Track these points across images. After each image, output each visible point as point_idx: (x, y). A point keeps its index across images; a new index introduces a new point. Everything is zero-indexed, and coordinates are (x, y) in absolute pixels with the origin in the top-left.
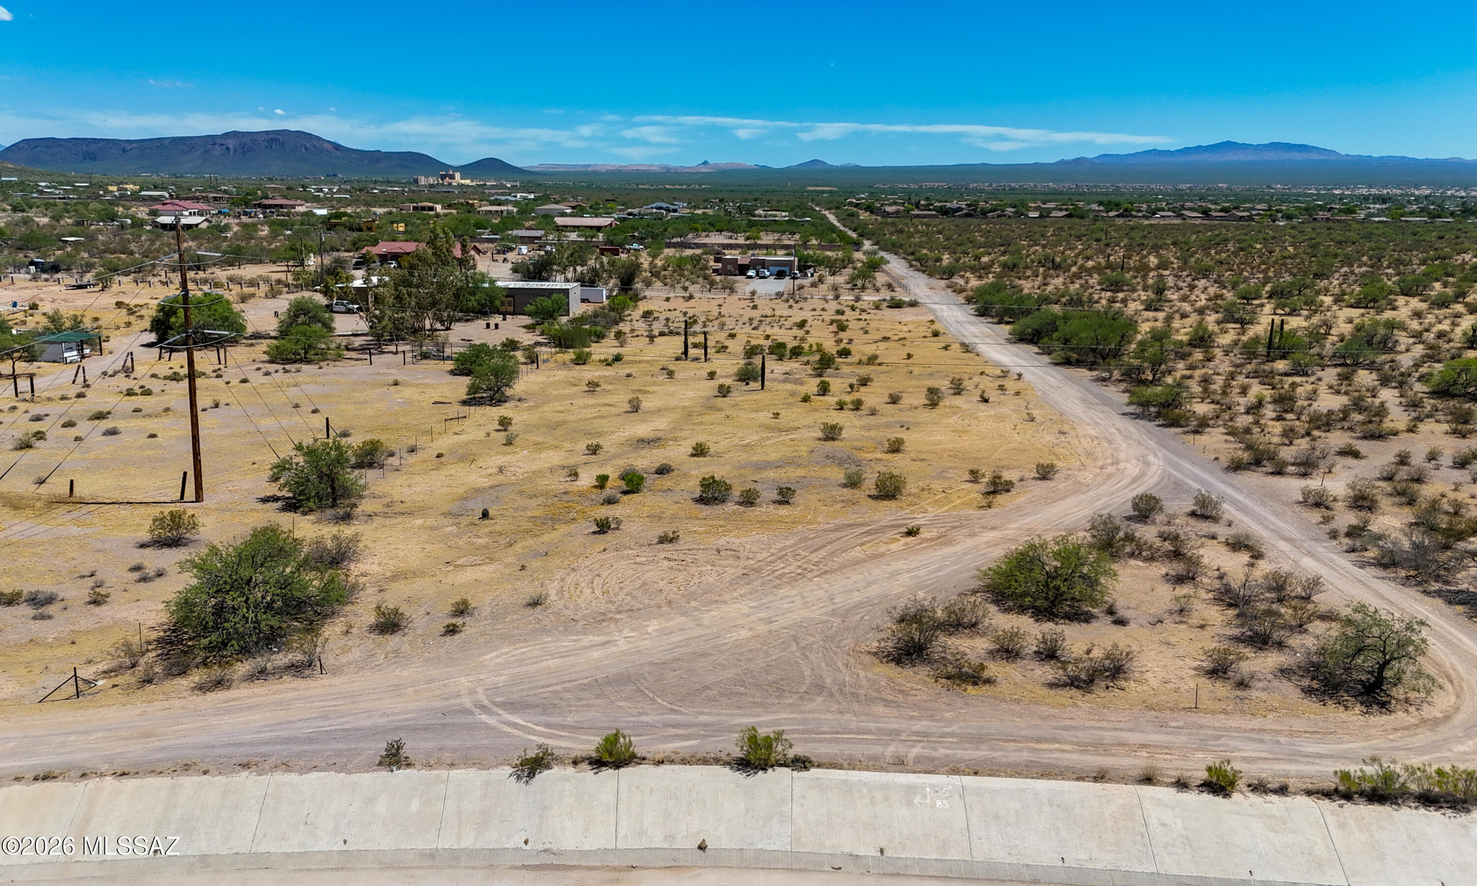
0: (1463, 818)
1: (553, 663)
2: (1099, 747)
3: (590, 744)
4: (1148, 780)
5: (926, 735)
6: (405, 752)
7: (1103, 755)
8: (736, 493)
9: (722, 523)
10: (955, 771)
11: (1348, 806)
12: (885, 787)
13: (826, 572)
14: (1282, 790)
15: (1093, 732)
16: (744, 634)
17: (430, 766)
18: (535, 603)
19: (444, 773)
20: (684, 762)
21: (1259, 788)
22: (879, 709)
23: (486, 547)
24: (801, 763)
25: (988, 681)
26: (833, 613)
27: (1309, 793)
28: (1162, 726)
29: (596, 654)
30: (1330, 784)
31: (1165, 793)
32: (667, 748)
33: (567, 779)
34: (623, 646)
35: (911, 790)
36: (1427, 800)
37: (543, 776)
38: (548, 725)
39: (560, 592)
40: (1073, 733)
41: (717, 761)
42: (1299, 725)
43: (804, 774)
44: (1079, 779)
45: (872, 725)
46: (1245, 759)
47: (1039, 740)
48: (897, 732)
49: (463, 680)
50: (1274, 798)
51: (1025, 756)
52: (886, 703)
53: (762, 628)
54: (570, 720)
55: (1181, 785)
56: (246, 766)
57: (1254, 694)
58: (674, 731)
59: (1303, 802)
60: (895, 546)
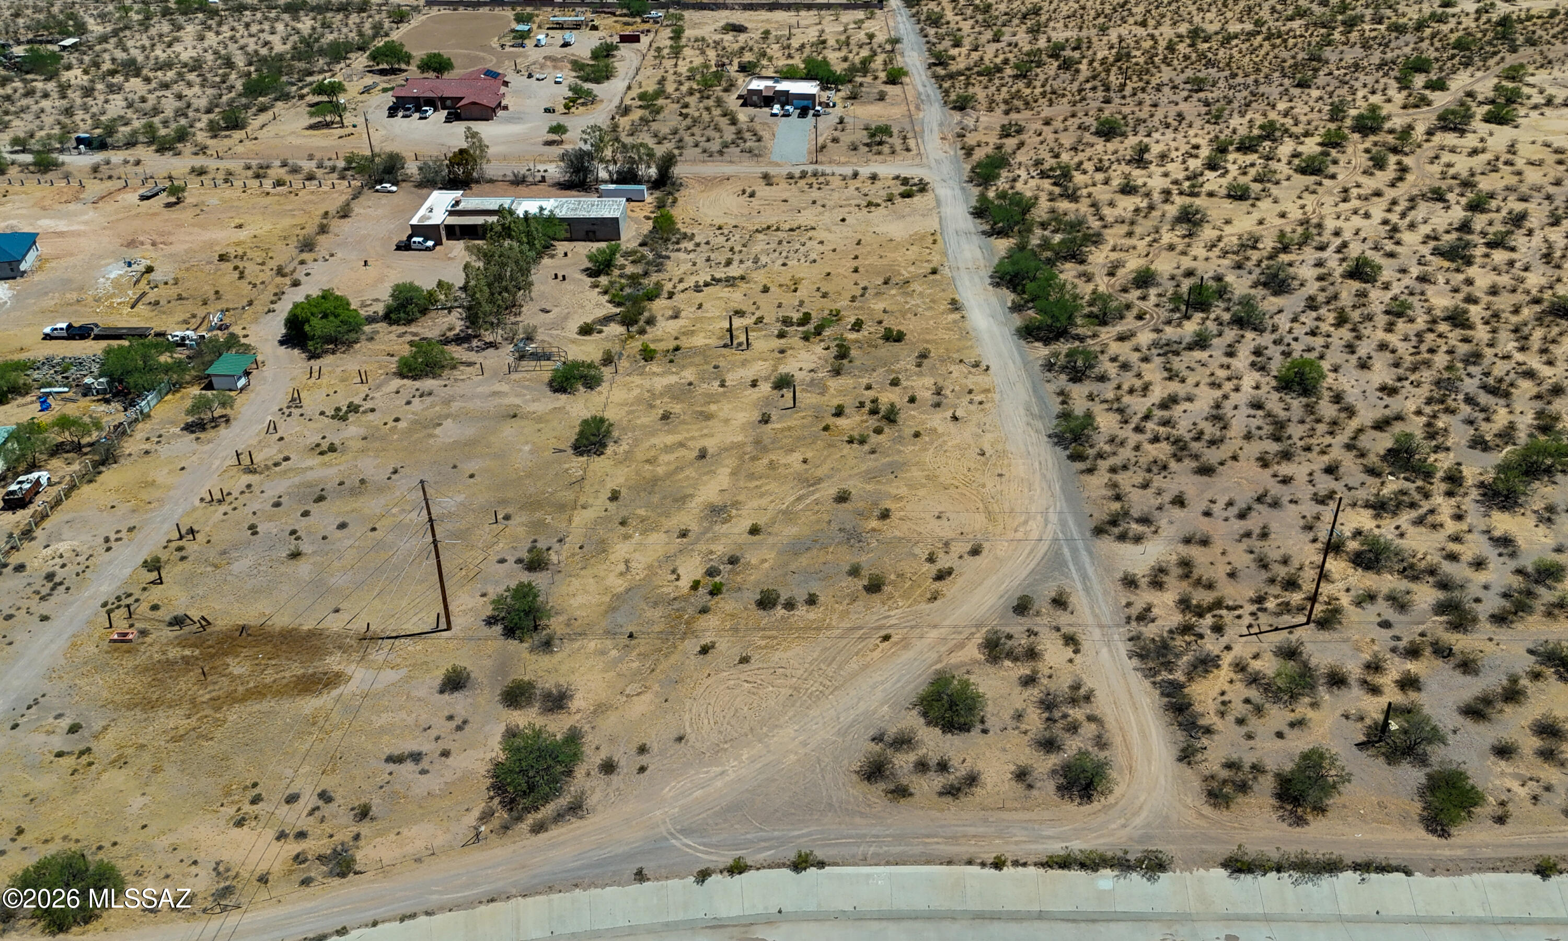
0: (1094, 875)
1: (699, 793)
2: (954, 839)
3: (726, 857)
4: (970, 863)
5: (877, 836)
6: (645, 870)
7: (955, 845)
8: (782, 600)
9: (774, 633)
10: (888, 863)
11: (1050, 871)
12: (857, 877)
13: (836, 688)
14: (1025, 865)
15: (953, 828)
16: (793, 757)
17: (657, 879)
18: (680, 739)
19: (664, 882)
20: (770, 867)
21: (1016, 863)
22: (858, 820)
23: (638, 672)
24: (821, 865)
25: (911, 795)
26: (838, 733)
27: (1036, 864)
28: (985, 821)
29: (719, 784)
30: (1045, 860)
31: (975, 869)
32: (761, 857)
33: (719, 884)
34: (732, 776)
35: (868, 876)
36: (1083, 866)
37: (710, 880)
38: (704, 845)
39: (691, 725)
40: (945, 829)
41: (784, 865)
42: (1047, 815)
43: (822, 871)
44: (941, 863)
45: (853, 832)
46: (1017, 843)
47: (928, 836)
48: (865, 836)
49: (658, 813)
50: (1020, 869)
51: (920, 848)
52: (862, 815)
53: (802, 751)
54: (714, 840)
55: (983, 865)
56: (577, 885)
57: (1035, 792)
58: (763, 844)
59: (1031, 869)
60: (877, 654)
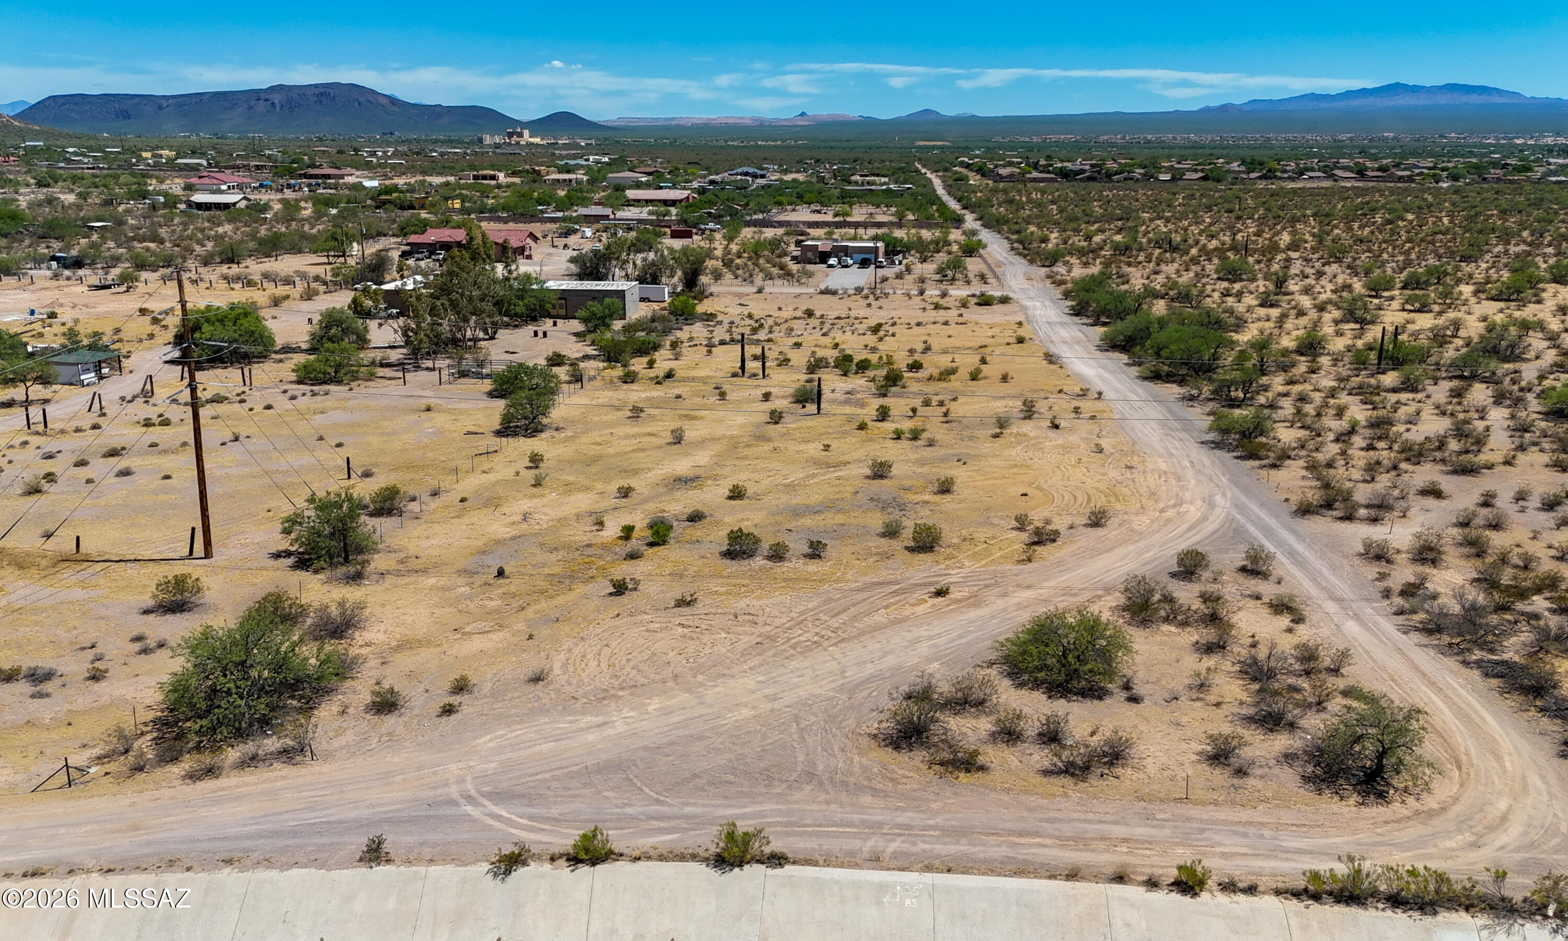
0: (1428, 920)
1: (545, 747)
2: (1080, 841)
3: (567, 840)
4: (1120, 878)
5: (909, 827)
6: (386, 847)
7: (1082, 851)
8: (765, 546)
9: (745, 582)
10: (929, 868)
11: (1315, 907)
12: (856, 885)
13: (843, 640)
14: (1251, 890)
15: (1078, 825)
16: (746, 712)
17: (409, 862)
18: (537, 679)
19: (422, 869)
20: (662, 858)
21: (1229, 887)
22: (867, 799)
23: (498, 611)
24: (777, 860)
25: (982, 768)
26: (842, 688)
27: (1278, 892)
28: (1149, 818)
29: (591, 737)
30: (1301, 884)
31: (1133, 892)
32: (645, 843)
33: (542, 876)
34: (620, 727)
35: (882, 888)
36: (1396, 901)
37: (521, 872)
38: (531, 818)
39: (565, 665)
40: (1057, 825)
41: (694, 857)
42: (1287, 817)
43: (778, 871)
44: (1052, 877)
45: (856, 817)
46: (1224, 855)
47: (1021, 834)
48: (880, 825)
49: (453, 767)
50: (1241, 898)
51: (1003, 851)
52: (874, 792)
53: (766, 706)
54: (554, 812)
55: (1152, 884)
56: (229, 862)
57: (1251, 782)
58: (656, 824)
59: (1270, 902)
60: (920, 609)
